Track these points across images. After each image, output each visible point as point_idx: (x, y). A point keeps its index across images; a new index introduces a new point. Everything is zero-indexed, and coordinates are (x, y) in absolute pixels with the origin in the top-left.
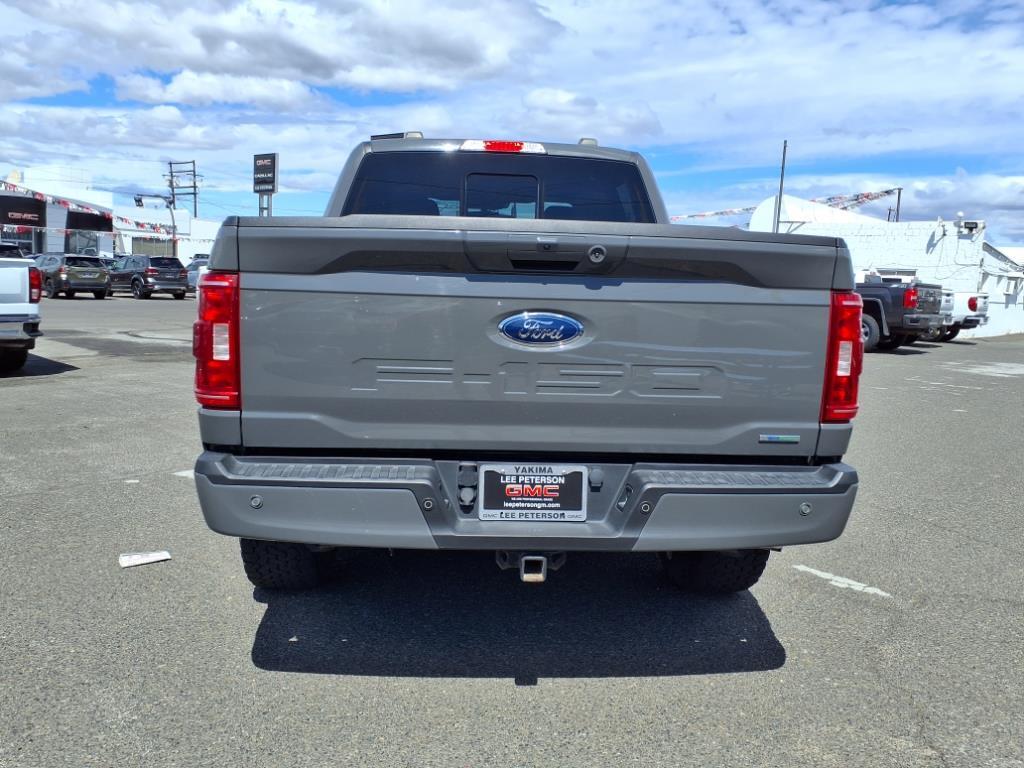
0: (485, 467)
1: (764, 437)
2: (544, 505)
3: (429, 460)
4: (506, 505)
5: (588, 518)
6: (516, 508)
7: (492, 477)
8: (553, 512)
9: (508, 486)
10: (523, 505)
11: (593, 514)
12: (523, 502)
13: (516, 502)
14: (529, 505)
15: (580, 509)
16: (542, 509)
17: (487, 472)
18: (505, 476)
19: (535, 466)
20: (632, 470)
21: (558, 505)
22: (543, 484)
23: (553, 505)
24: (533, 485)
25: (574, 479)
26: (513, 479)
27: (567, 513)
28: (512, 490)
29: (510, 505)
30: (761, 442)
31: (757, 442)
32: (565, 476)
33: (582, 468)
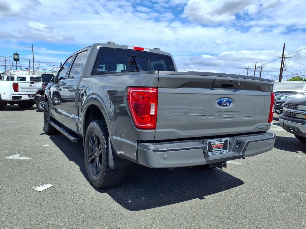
0: (209, 141)
1: (260, 127)
2: (220, 149)
3: (197, 140)
4: (212, 150)
5: (229, 151)
6: (214, 151)
7: (210, 143)
8: (222, 151)
9: (213, 145)
10: (215, 150)
11: (229, 150)
12: (216, 149)
13: (214, 149)
14: (217, 150)
15: (227, 149)
16: (220, 150)
17: (209, 142)
18: (212, 142)
19: (218, 139)
20: (237, 138)
21: (223, 149)
22: (220, 144)
23: (221, 149)
24: (218, 144)
25: (226, 141)
26: (214, 143)
27: (225, 151)
28: (213, 146)
29: (214, 150)
30: (259, 128)
31: (258, 128)
32: (224, 141)
33: (228, 139)
